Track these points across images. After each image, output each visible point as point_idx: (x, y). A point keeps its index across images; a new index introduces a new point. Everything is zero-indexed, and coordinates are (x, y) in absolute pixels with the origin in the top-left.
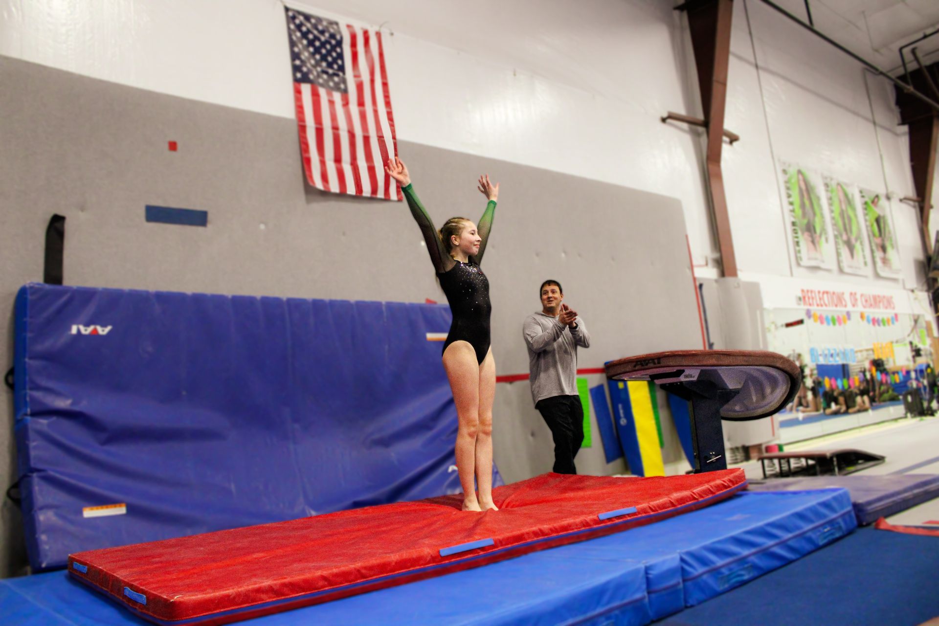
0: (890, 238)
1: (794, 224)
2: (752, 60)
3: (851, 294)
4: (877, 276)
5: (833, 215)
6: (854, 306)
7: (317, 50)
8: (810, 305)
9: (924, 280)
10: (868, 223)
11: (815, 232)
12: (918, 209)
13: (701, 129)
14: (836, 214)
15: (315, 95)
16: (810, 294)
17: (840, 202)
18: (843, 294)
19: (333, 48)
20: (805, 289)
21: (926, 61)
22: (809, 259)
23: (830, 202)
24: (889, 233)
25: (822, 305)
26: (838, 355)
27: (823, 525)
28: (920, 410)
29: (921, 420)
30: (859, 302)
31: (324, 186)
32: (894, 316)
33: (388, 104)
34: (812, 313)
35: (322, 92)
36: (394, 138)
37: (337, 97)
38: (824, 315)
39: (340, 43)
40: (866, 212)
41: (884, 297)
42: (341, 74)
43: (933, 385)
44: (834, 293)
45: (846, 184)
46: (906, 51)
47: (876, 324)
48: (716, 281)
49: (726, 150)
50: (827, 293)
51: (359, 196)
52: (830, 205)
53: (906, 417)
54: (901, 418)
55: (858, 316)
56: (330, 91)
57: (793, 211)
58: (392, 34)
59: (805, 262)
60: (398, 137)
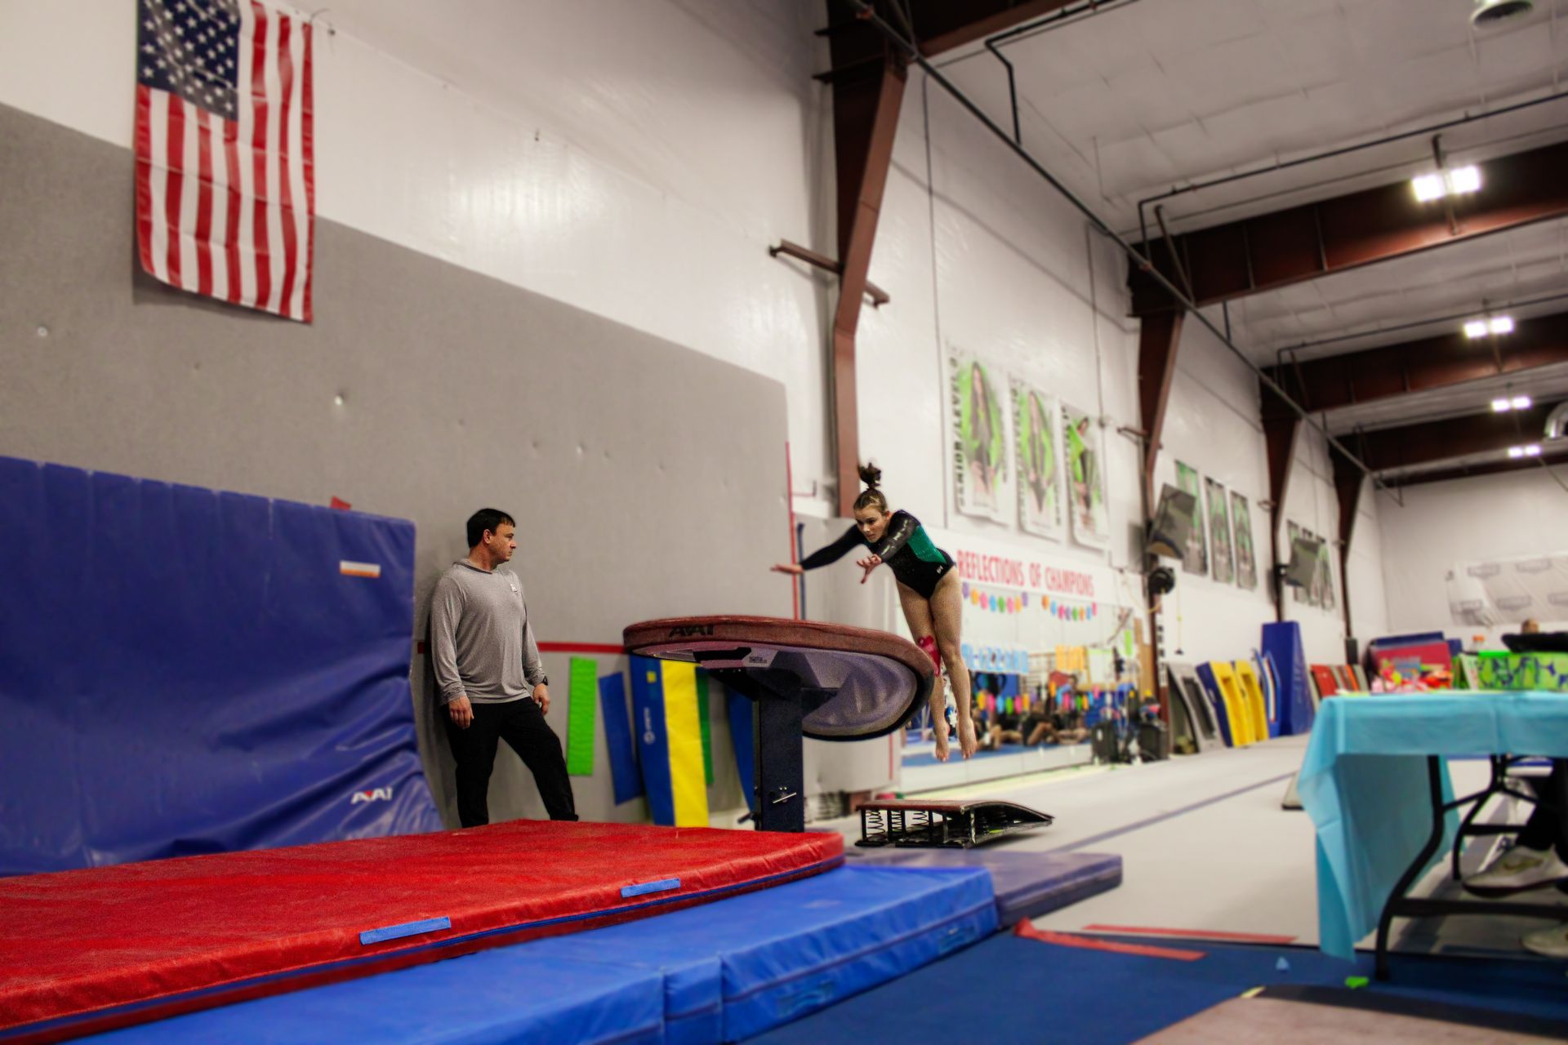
0: (1098, 487)
1: (957, 446)
2: (925, 180)
3: (1032, 566)
4: (1074, 542)
5: (1019, 439)
6: (1034, 584)
7: (190, 35)
8: (969, 576)
9: (1139, 556)
10: (1069, 460)
11: (989, 463)
12: (1142, 448)
13: (831, 276)
14: (1024, 439)
15: (176, 114)
16: (970, 560)
17: (1032, 419)
18: (1020, 564)
19: (221, 36)
20: (964, 550)
21: (1174, 229)
22: (976, 504)
23: (1017, 418)
24: (1098, 477)
25: (986, 579)
26: (1002, 659)
27: (948, 924)
28: (1112, 754)
29: (1113, 769)
30: (1042, 580)
31: (171, 277)
32: (1090, 606)
33: (308, 151)
34: (971, 589)
35: (190, 110)
36: (311, 212)
37: (216, 123)
38: (988, 594)
39: (234, 30)
40: (1067, 441)
41: (1080, 576)
42: (229, 85)
43: (1134, 717)
44: (1006, 562)
45: (1043, 394)
46: (1148, 208)
47: (1064, 617)
48: (826, 522)
49: (866, 313)
50: (996, 560)
51: (232, 305)
52: (1017, 423)
53: (1091, 763)
54: (1084, 764)
55: (1039, 601)
56: (204, 110)
57: (958, 425)
58: (332, 33)
59: (968, 508)
60: (319, 211)
